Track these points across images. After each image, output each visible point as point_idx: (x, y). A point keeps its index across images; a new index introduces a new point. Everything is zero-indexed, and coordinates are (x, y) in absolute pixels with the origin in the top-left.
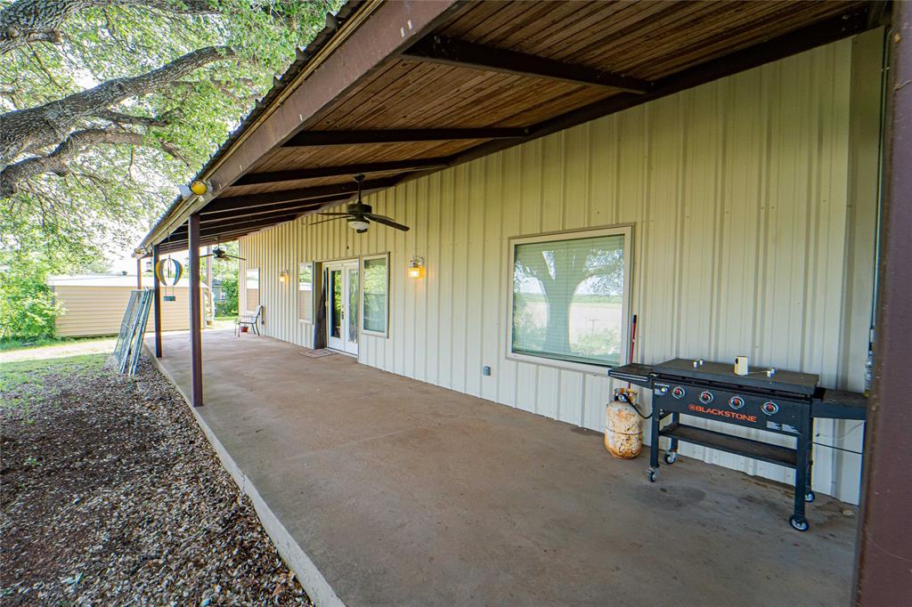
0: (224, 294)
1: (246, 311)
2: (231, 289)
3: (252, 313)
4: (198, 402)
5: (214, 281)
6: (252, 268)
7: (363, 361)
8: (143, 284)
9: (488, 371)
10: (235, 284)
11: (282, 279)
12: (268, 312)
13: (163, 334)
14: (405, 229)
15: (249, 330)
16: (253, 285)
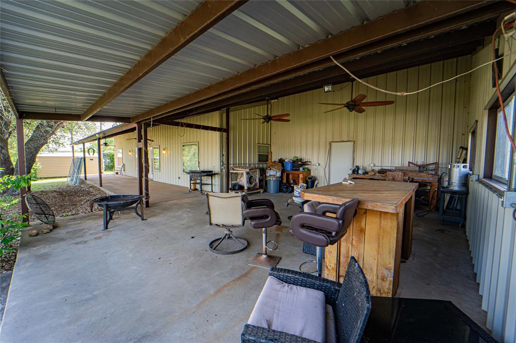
0: (109, 160)
1: (118, 166)
2: (112, 158)
3: (119, 167)
4: (101, 186)
5: (104, 154)
6: (119, 149)
7: (154, 180)
8: (75, 156)
9: (179, 178)
10: (113, 155)
11: (130, 153)
12: (126, 166)
13: (87, 175)
14: (153, 141)
15: (119, 173)
16: (120, 155)
